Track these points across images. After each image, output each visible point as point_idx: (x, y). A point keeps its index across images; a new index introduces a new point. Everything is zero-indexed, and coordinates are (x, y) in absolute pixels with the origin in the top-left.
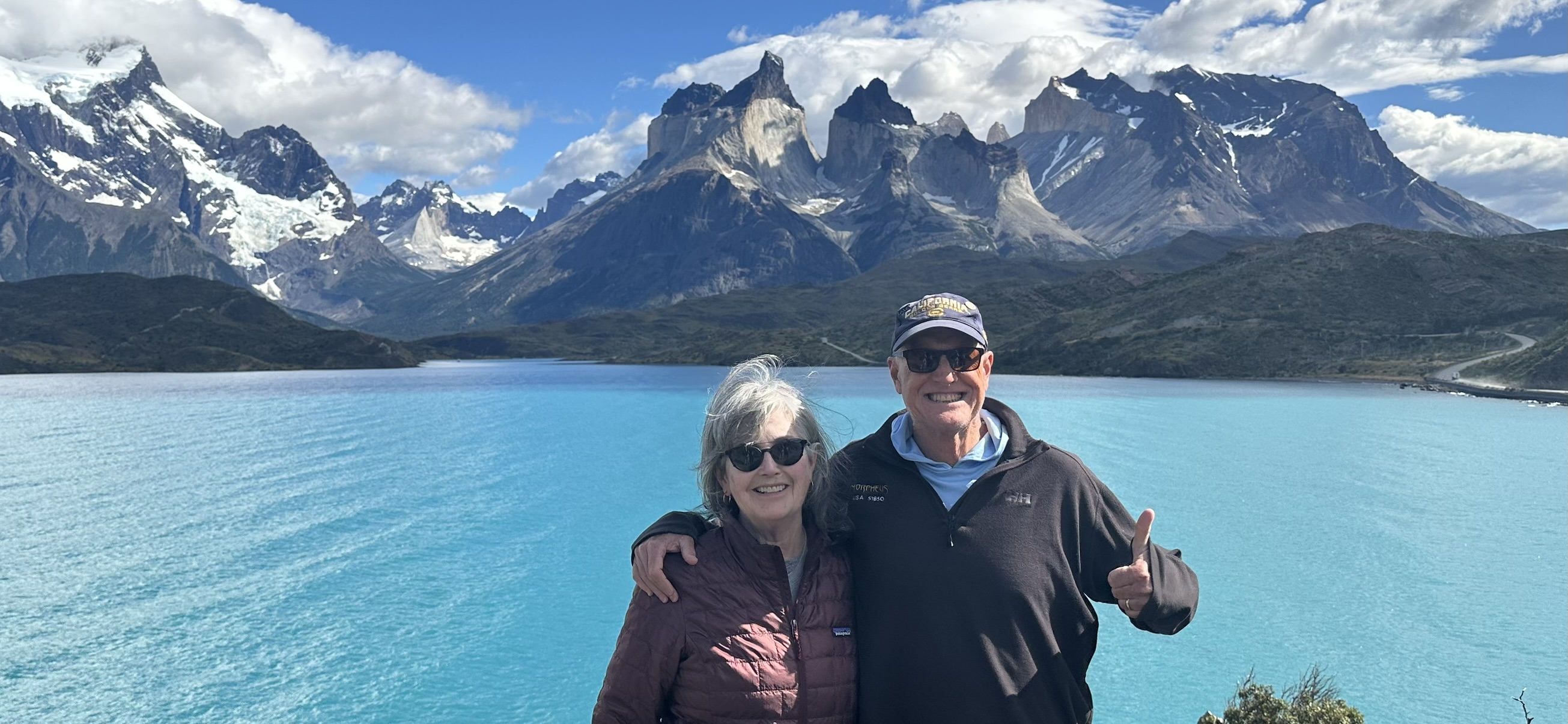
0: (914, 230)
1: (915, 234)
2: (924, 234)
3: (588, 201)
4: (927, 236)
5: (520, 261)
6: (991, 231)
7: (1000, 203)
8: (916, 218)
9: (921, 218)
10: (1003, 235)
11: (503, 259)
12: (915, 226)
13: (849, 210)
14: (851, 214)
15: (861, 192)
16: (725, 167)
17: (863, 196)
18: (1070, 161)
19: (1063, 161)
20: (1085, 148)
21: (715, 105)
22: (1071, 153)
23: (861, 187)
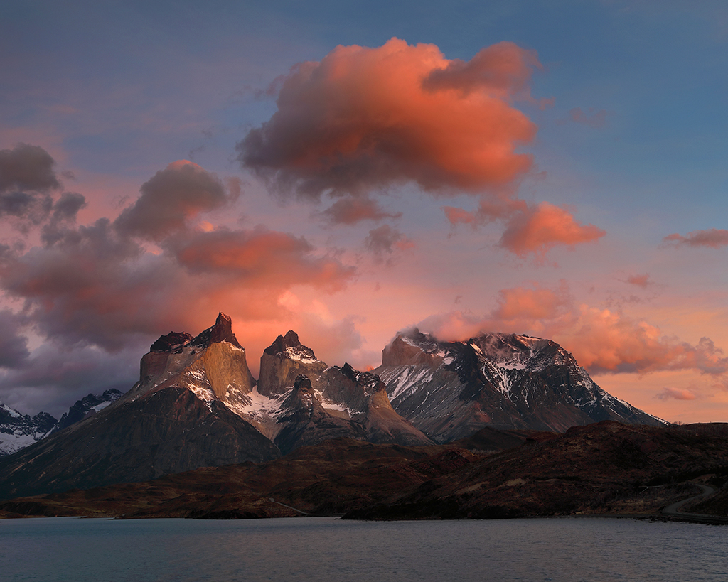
0: (316, 427)
1: (316, 429)
2: (323, 429)
3: (97, 408)
4: (324, 431)
5: (49, 449)
6: (364, 427)
7: (370, 410)
8: (317, 419)
9: (320, 419)
10: (372, 430)
11: (38, 448)
12: (317, 424)
13: (274, 414)
14: (275, 416)
15: (282, 402)
16: (192, 386)
17: (283, 405)
18: (411, 384)
19: (406, 383)
20: (420, 376)
21: (186, 346)
22: (411, 379)
23: (281, 399)
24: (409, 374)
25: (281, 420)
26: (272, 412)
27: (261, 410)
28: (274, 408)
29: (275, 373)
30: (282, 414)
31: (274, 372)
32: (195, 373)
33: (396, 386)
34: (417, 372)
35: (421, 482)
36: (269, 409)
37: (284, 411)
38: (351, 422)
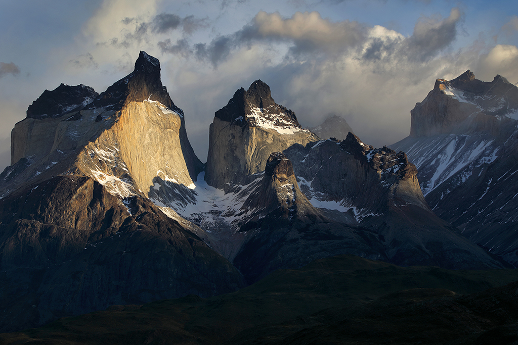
0: (302, 238)
1: (303, 242)
2: (313, 242)
4: (314, 245)
7: (390, 209)
8: (303, 225)
9: (308, 226)
10: (395, 243)
12: (303, 234)
13: (232, 218)
14: (235, 221)
15: (246, 198)
16: (99, 172)
17: (247, 203)
18: (460, 166)
19: (453, 165)
20: (475, 153)
21: (86, 108)
22: (461, 157)
23: (244, 193)
24: (456, 150)
25: (246, 226)
26: (230, 214)
27: (212, 212)
28: (233, 208)
29: (232, 151)
30: (246, 218)
31: (232, 148)
32: (102, 152)
33: (433, 169)
34: (470, 147)
36: (225, 209)
37: (249, 213)
38: (360, 230)
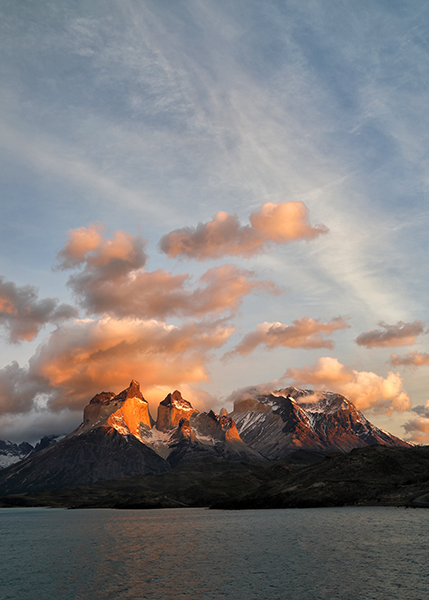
3: (57, 440)
5: (28, 465)
6: (223, 450)
10: (228, 452)
11: (22, 464)
14: (167, 444)
16: (116, 425)
17: (172, 437)
18: (252, 423)
19: (249, 423)
20: (257, 418)
21: (112, 401)
22: (252, 420)
23: (171, 433)
24: (250, 417)
25: (171, 446)
26: (165, 441)
27: (158, 441)
28: (167, 439)
29: (166, 417)
30: (171, 443)
32: (117, 417)
33: (242, 424)
35: (259, 485)
37: (173, 441)
38: (215, 447)
